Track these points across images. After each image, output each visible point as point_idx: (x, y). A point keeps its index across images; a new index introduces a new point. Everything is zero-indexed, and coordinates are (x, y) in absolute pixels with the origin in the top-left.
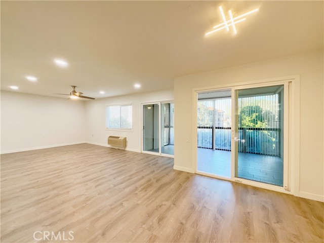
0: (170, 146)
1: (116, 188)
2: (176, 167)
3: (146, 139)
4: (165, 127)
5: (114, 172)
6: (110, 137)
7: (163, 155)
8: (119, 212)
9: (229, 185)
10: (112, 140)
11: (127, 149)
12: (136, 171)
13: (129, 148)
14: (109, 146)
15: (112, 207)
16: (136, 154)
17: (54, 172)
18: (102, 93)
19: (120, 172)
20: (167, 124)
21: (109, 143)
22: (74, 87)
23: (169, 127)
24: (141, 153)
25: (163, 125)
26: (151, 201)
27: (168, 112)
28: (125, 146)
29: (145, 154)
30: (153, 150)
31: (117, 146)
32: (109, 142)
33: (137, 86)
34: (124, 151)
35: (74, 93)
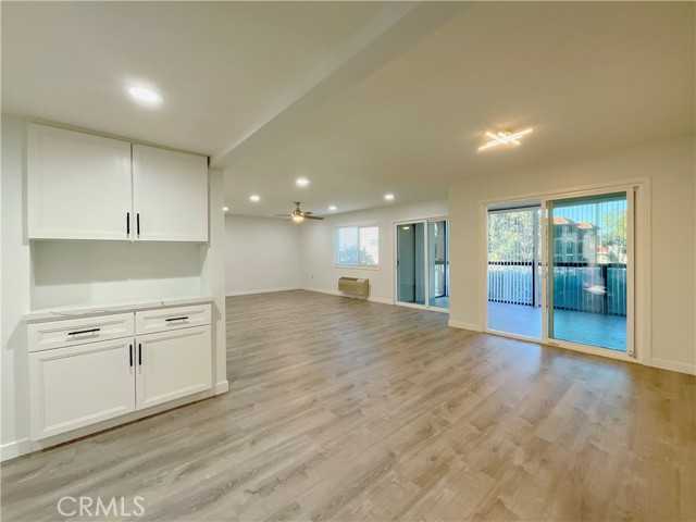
0: (446, 298)
2: (452, 323)
3: (402, 287)
4: (437, 263)
6: (343, 278)
7: (432, 308)
9: (538, 349)
10: (345, 283)
11: (371, 298)
12: (391, 325)
13: (374, 297)
14: (339, 293)
16: (387, 306)
18: (333, 209)
20: (440, 257)
21: (340, 289)
22: (298, 204)
23: (444, 262)
24: (394, 305)
25: (433, 259)
27: (442, 235)
28: (368, 294)
30: (414, 301)
31: (354, 294)
32: (341, 287)
33: (389, 197)
34: (365, 302)
35: (298, 212)
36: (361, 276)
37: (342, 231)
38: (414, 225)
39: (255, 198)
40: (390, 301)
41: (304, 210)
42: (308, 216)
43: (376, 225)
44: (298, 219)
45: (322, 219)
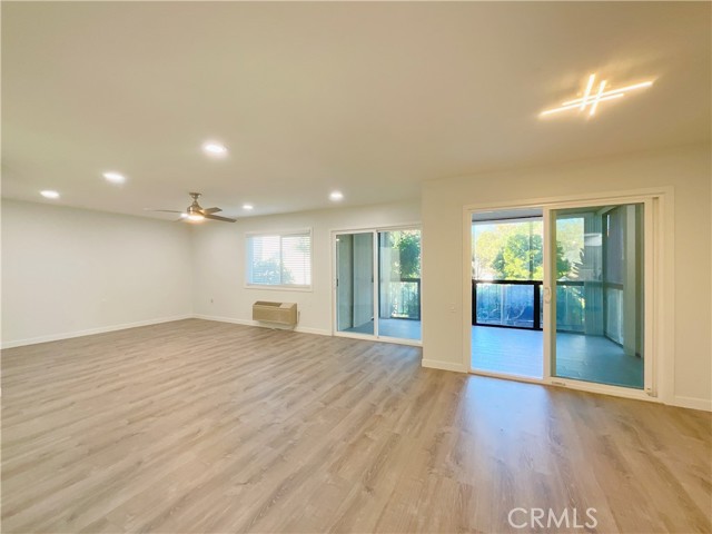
1: (331, 407)
2: (426, 363)
5: (304, 376)
6: (258, 303)
7: (384, 339)
8: (369, 450)
10: (262, 309)
11: (300, 328)
12: (349, 374)
13: (304, 328)
15: (350, 442)
16: (324, 339)
17: (171, 383)
18: (248, 207)
19: (316, 376)
21: (254, 317)
22: (196, 195)
24: (333, 337)
26: (417, 428)
28: (295, 323)
29: (342, 339)
31: (275, 324)
32: (257, 315)
33: (336, 196)
34: (292, 333)
35: (196, 208)
36: (287, 300)
37: (256, 240)
38: (352, 236)
39: (114, 177)
40: (327, 332)
41: (205, 205)
42: (212, 215)
43: (307, 234)
44: (196, 218)
45: (232, 221)
